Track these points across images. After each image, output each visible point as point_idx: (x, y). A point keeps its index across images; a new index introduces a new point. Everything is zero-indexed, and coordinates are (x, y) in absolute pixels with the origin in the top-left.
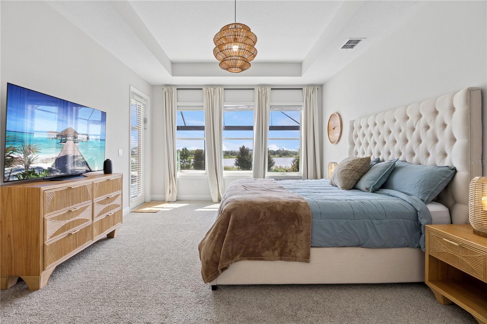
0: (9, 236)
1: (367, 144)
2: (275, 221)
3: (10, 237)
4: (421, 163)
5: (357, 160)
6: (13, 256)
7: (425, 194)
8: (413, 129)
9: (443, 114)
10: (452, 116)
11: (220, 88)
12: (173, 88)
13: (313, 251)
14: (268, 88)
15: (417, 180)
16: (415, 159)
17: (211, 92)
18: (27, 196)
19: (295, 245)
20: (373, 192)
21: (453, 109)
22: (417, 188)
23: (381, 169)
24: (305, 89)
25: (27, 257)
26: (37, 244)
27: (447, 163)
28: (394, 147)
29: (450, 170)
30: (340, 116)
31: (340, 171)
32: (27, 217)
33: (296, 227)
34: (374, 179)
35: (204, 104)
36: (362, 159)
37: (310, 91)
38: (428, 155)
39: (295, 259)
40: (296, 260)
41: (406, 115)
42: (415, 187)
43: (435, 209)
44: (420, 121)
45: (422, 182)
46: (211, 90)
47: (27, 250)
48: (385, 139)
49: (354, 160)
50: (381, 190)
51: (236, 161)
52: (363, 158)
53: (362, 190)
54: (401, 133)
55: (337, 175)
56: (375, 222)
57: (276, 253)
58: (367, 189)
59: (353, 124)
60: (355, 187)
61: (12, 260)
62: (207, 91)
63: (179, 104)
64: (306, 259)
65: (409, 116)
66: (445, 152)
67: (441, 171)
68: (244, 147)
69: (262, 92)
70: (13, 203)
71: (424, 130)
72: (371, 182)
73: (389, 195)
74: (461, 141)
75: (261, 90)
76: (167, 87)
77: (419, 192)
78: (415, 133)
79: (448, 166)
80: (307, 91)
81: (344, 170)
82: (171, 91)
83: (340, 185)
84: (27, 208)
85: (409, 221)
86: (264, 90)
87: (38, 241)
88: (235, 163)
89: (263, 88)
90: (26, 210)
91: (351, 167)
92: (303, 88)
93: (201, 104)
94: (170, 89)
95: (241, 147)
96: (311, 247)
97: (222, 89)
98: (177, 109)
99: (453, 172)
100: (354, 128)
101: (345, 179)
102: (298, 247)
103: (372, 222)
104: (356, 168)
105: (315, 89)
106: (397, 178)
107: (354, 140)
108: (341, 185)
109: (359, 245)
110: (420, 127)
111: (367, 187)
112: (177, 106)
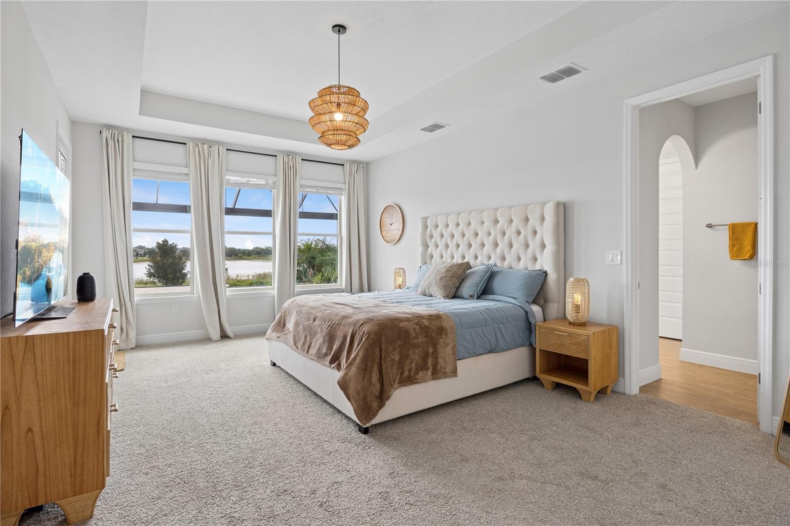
0: (30, 430)
1: (447, 246)
2: (425, 337)
3: (32, 432)
4: (513, 267)
5: (456, 265)
6: (41, 466)
7: (528, 296)
8: (504, 234)
9: (534, 221)
10: (543, 224)
11: (220, 147)
12: (125, 133)
13: (460, 364)
14: (297, 157)
15: (520, 284)
16: (506, 263)
17: (203, 152)
18: (74, 347)
19: (444, 360)
20: (478, 298)
21: (543, 219)
22: (520, 291)
23: (481, 274)
24: (347, 166)
25: (75, 461)
26: (98, 431)
27: (538, 267)
28: (483, 251)
29: (543, 274)
30: (400, 208)
31: (438, 278)
32: (74, 388)
33: (444, 342)
34: (477, 285)
35: (192, 171)
36: (461, 265)
37: (354, 169)
38: (519, 259)
39: (445, 375)
40: (446, 377)
41: (496, 218)
42: (519, 291)
43: (536, 309)
44: (511, 226)
45: (524, 285)
46: (203, 148)
47: (76, 448)
48: (471, 242)
49: (452, 265)
50: (483, 296)
51: (149, 269)
52: (462, 263)
53: (464, 298)
54: (491, 237)
55: (434, 283)
56: (501, 326)
57: (429, 372)
58: (471, 297)
59: (427, 222)
60: (455, 296)
61: (37, 475)
62: (197, 150)
63: (137, 165)
64: (454, 373)
65: (499, 220)
66: (536, 256)
67: (537, 274)
68: (165, 241)
69: (288, 162)
70: (39, 364)
71: (516, 235)
72: (474, 288)
73: (493, 300)
74: (550, 247)
75: (287, 160)
76: (111, 131)
77: (523, 295)
78: (506, 237)
79: (540, 270)
80: (351, 169)
81: (443, 277)
82: (120, 139)
83: (440, 294)
84: (74, 369)
85: (522, 322)
86: (292, 159)
87: (100, 425)
88: (146, 273)
89: (291, 157)
90: (71, 374)
91: (451, 273)
92: (345, 164)
93: (185, 170)
94: (118, 135)
95: (161, 242)
96: (458, 360)
97: (223, 150)
98: (134, 175)
99: (545, 275)
100: (428, 227)
101: (445, 287)
102: (446, 362)
103: (499, 326)
104: (457, 275)
105: (360, 167)
106: (497, 284)
107: (428, 241)
108: (442, 295)
109: (491, 352)
110: (510, 232)
111: (471, 294)
112: (133, 169)
